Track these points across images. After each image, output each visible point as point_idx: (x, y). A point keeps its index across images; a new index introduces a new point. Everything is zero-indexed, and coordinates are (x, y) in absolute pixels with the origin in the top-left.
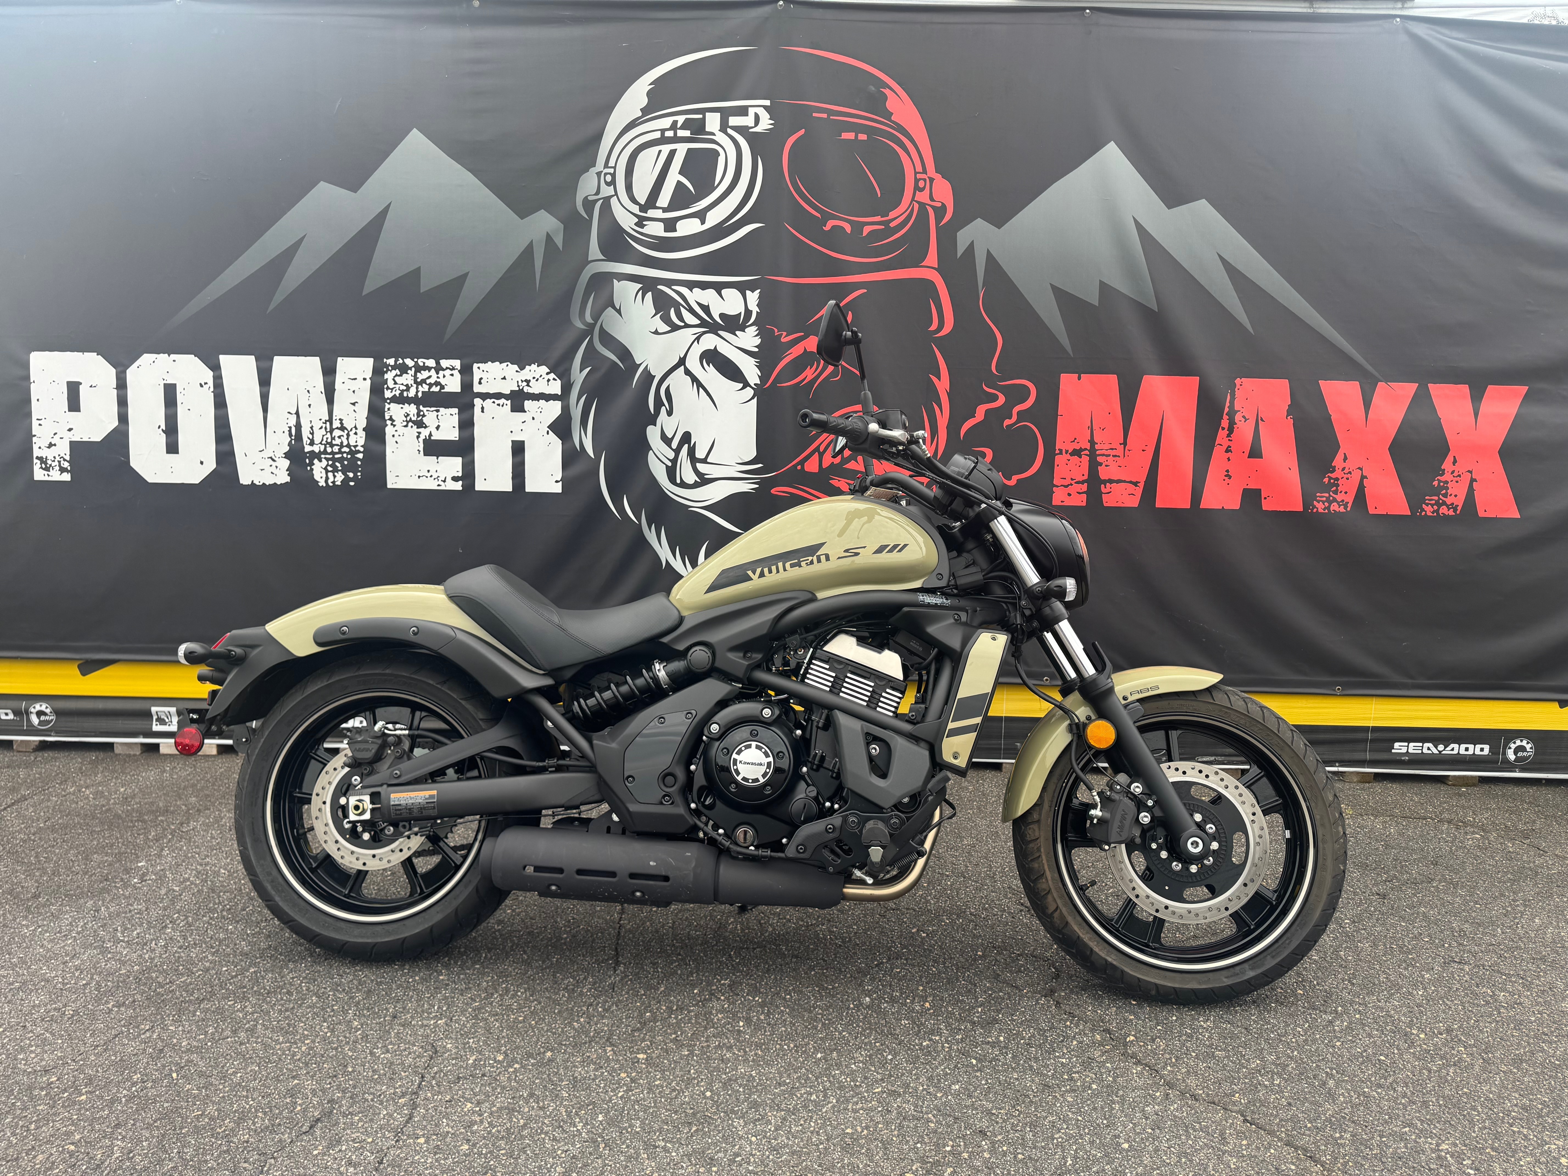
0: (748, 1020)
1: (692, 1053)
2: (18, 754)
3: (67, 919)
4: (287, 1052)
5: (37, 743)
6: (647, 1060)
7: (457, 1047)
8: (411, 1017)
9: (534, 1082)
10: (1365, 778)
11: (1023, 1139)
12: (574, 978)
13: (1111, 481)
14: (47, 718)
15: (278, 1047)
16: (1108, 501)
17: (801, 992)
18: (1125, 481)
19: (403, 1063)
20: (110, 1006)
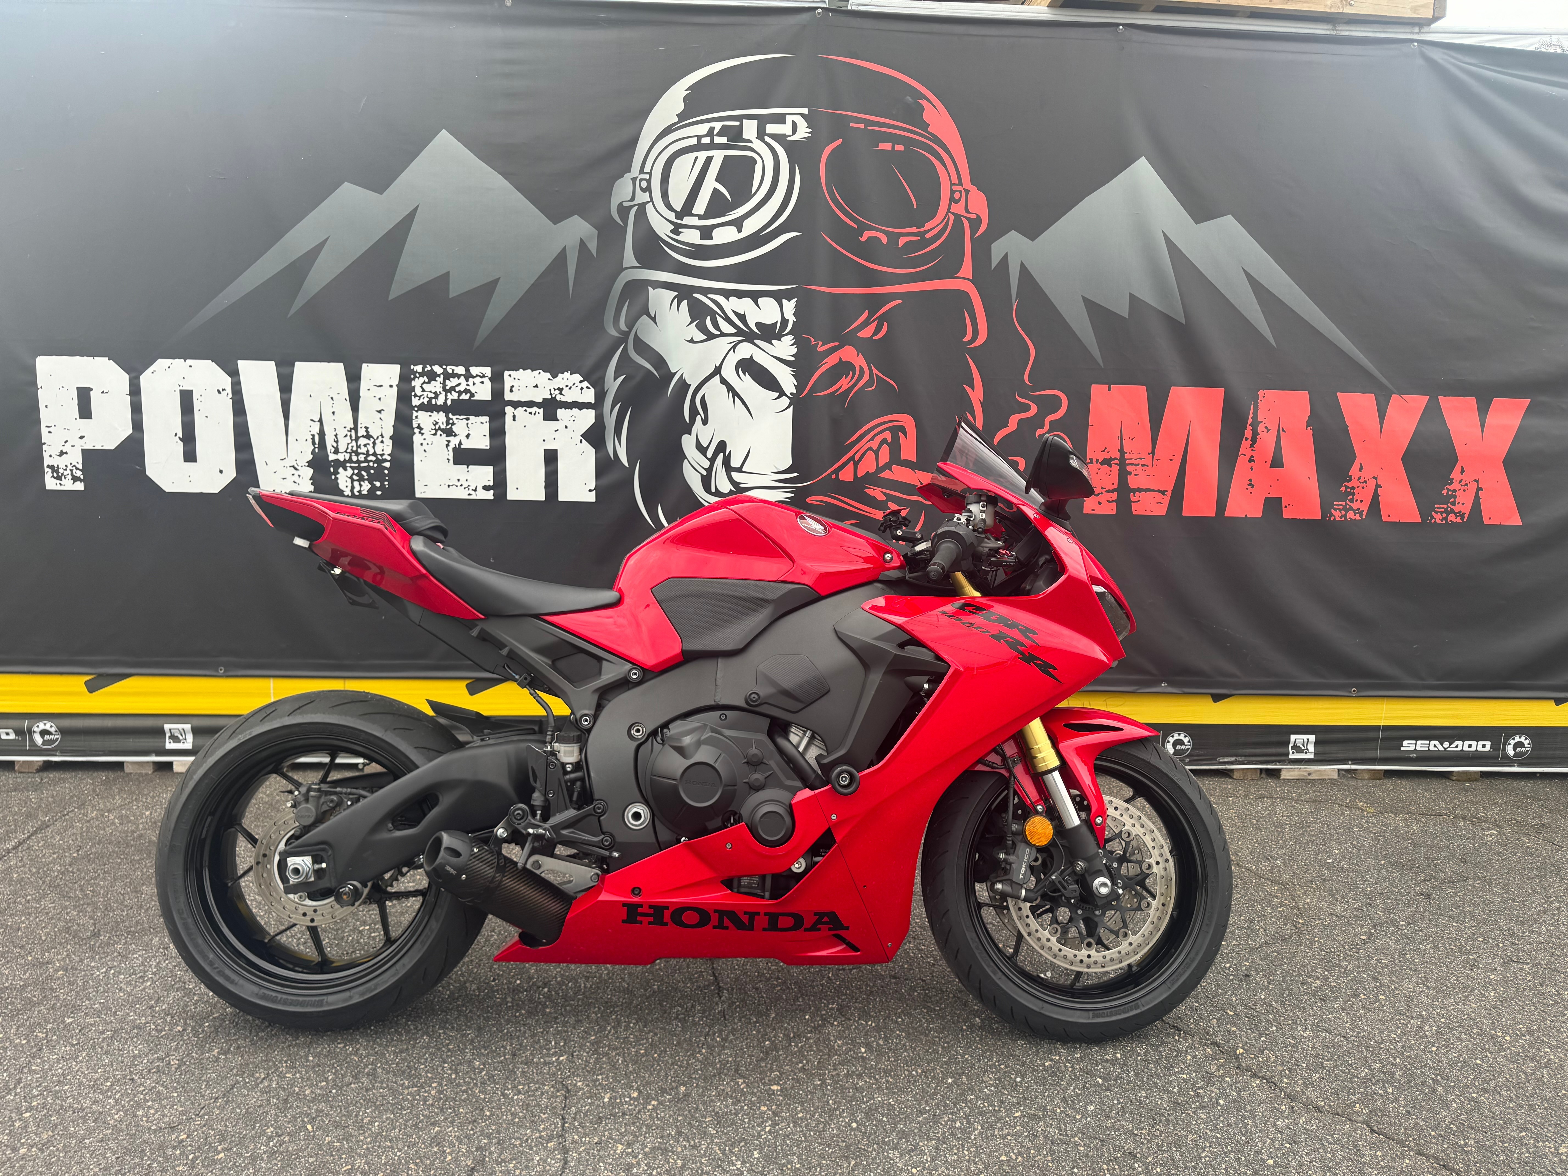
0: (868, 1045)
1: (823, 1082)
2: (21, 775)
3: (137, 958)
4: (417, 1097)
5: (41, 764)
6: (781, 1090)
7: (588, 1085)
8: (531, 1054)
9: (677, 1119)
10: (1375, 775)
11: (1172, 1159)
12: (682, 1007)
13: (1140, 490)
14: (52, 737)
15: (406, 1092)
16: (1137, 509)
17: (911, 1015)
18: (1153, 490)
19: (539, 1105)
20: (215, 1052)
